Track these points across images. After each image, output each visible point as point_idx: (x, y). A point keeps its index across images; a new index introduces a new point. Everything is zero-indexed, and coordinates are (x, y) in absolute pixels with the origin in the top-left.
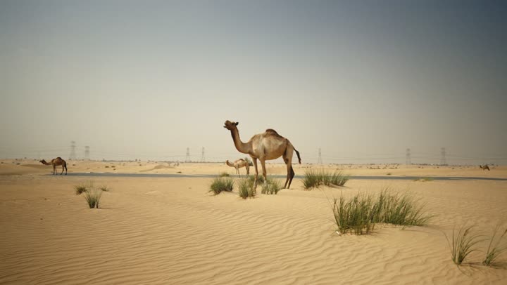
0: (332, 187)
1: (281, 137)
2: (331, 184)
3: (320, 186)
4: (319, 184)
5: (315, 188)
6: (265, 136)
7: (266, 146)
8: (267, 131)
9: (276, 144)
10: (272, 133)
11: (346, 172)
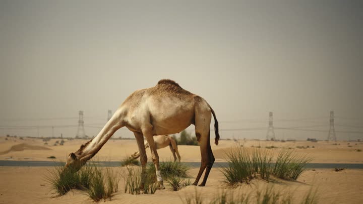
0: (273, 182)
1: (188, 93)
2: (271, 177)
3: (253, 181)
4: (251, 178)
5: (244, 184)
6: (153, 92)
7: (154, 110)
8: (160, 83)
9: (171, 106)
10: (170, 87)
11: (298, 156)
